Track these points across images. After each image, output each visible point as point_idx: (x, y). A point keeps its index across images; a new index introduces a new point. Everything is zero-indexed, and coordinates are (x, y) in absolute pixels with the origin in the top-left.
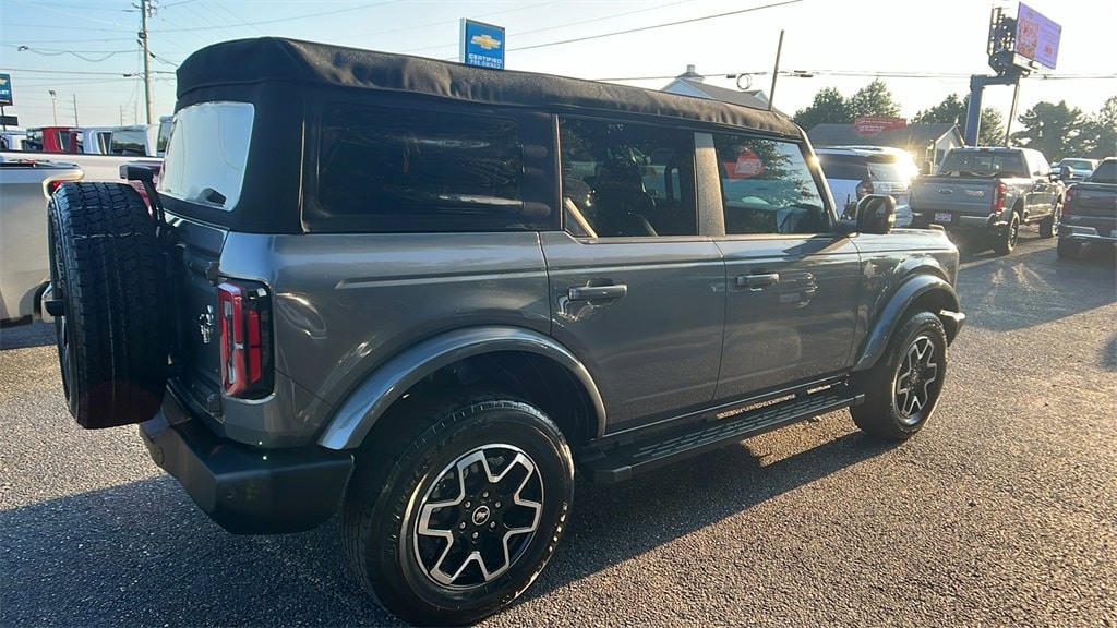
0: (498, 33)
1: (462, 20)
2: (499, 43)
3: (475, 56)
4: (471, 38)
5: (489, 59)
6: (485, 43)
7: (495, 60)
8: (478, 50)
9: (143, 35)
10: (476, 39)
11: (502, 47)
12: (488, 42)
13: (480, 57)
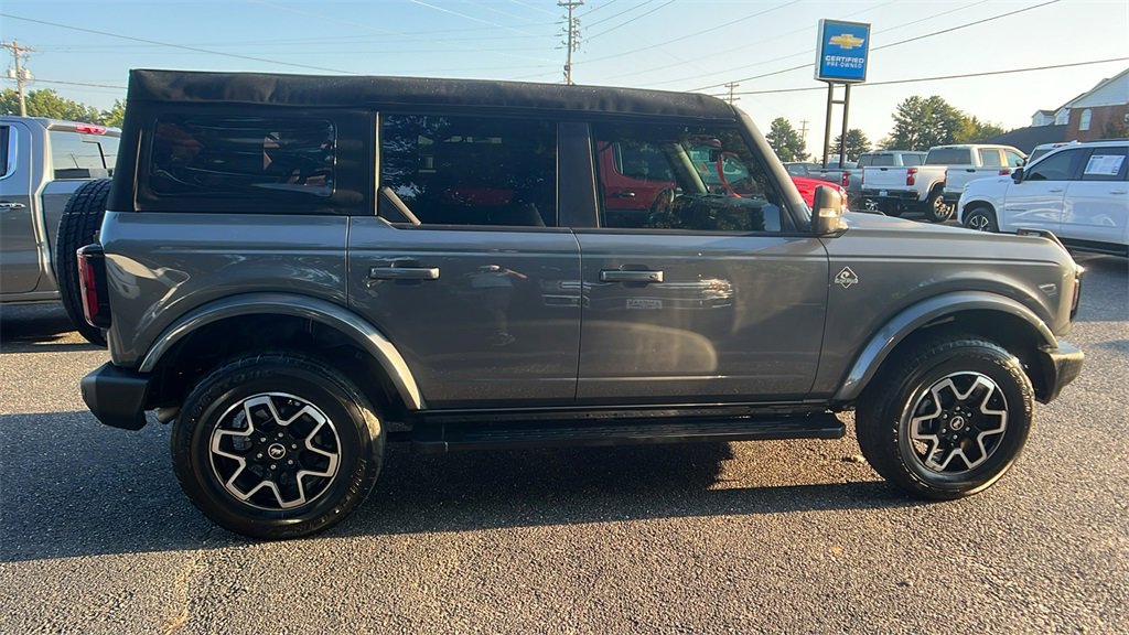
0: (862, 31)
1: (820, 21)
2: (862, 41)
3: (833, 58)
4: (829, 40)
5: (849, 59)
6: (845, 44)
7: (856, 60)
8: (837, 50)
9: (567, 68)
10: (835, 40)
11: (865, 46)
12: (849, 41)
13: (839, 59)
